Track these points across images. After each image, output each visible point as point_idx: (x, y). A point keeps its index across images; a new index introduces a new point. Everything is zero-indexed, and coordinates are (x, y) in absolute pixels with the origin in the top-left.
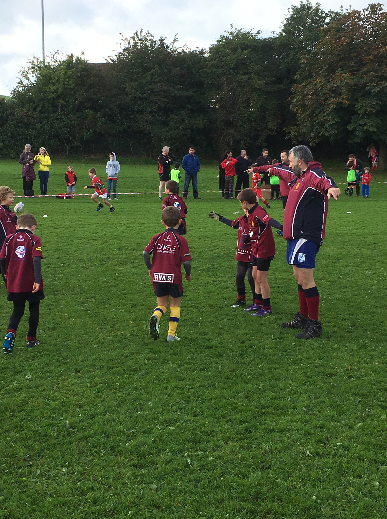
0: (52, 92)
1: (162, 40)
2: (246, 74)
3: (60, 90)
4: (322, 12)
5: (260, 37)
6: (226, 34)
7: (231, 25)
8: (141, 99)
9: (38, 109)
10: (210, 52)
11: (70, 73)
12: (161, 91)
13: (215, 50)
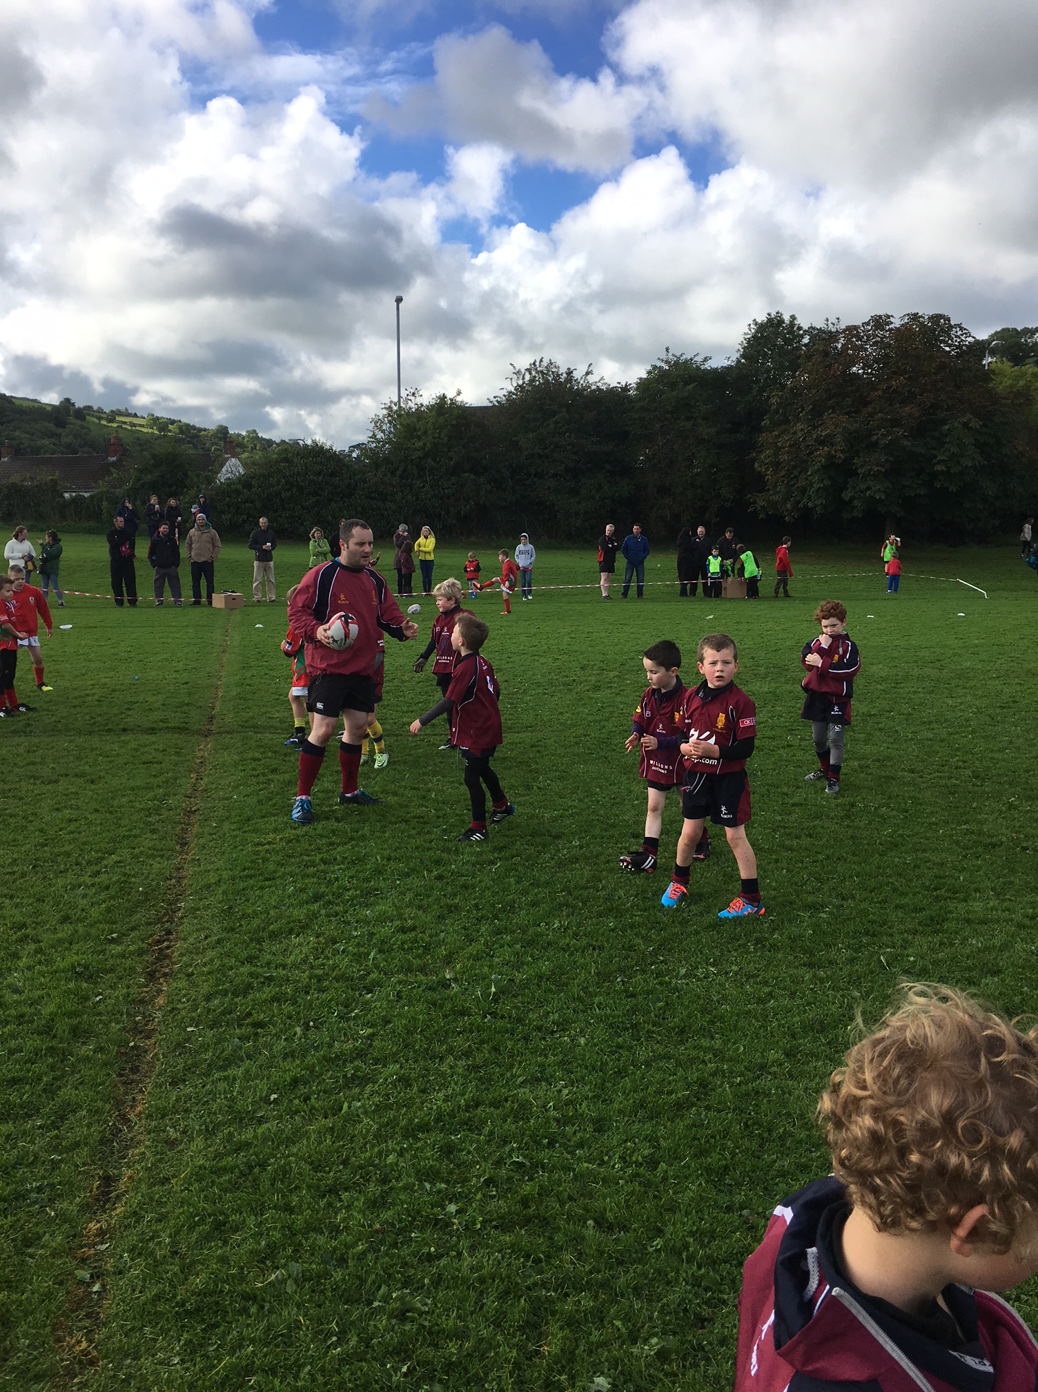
0: (416, 450)
1: (569, 373)
2: (688, 419)
3: (428, 445)
4: (800, 328)
5: (709, 365)
6: (659, 364)
7: (667, 349)
8: (540, 456)
9: (398, 473)
10: (637, 389)
11: (441, 420)
12: (569, 445)
13: (643, 384)
